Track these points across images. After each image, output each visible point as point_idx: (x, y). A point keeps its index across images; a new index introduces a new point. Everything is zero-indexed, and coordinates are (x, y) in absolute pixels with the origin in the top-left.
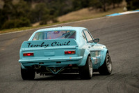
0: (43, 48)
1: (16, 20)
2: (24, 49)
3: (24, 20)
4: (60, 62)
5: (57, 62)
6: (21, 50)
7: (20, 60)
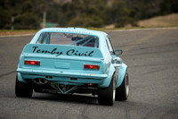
0: (54, 56)
1: (86, 19)
2: (26, 54)
3: (95, 20)
4: (76, 79)
5: (72, 78)
6: (22, 56)
7: (19, 69)
